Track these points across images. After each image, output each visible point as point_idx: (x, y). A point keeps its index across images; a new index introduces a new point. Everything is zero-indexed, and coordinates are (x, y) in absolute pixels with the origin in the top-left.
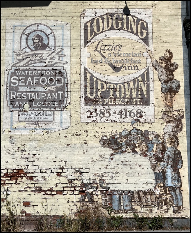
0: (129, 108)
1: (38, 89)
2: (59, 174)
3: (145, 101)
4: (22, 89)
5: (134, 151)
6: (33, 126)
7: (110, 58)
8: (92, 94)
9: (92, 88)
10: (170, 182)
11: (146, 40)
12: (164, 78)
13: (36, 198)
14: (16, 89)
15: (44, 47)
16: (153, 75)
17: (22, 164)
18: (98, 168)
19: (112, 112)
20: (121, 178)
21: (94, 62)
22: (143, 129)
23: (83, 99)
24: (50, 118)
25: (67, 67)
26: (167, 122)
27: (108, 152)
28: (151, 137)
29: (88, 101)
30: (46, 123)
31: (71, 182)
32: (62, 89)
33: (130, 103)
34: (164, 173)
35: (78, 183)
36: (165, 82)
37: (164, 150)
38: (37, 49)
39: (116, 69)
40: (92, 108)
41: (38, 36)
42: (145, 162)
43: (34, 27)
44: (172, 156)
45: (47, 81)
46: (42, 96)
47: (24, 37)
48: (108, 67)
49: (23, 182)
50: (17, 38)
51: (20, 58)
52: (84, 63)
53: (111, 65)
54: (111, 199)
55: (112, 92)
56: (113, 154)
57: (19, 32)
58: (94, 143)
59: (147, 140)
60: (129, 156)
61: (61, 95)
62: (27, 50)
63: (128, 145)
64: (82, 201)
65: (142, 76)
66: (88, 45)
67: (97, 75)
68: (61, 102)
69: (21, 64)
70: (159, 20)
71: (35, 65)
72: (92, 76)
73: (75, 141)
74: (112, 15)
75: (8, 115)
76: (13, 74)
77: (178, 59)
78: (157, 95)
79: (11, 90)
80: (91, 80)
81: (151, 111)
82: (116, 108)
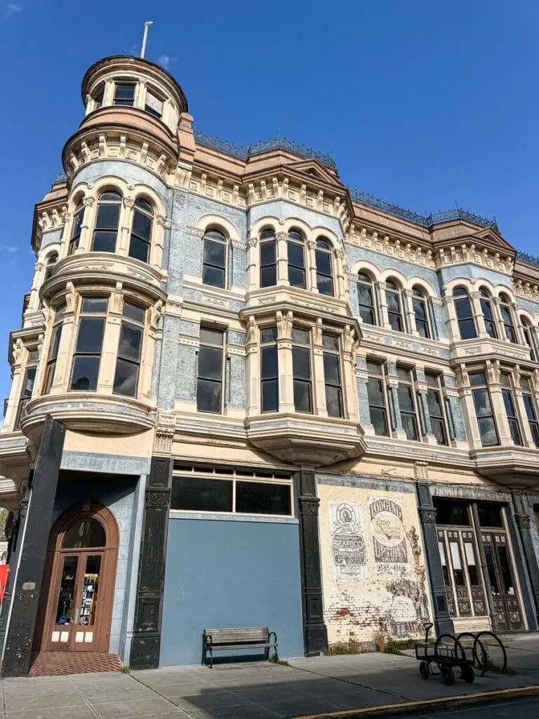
0: (398, 564)
1: (350, 550)
3: (405, 560)
4: (341, 550)
7: (385, 530)
8: (378, 554)
9: (378, 550)
10: (424, 615)
11: (401, 519)
12: (413, 545)
13: (356, 629)
14: (338, 549)
15: (350, 520)
16: (408, 542)
17: (345, 604)
18: (386, 607)
19: (390, 567)
20: (399, 613)
21: (377, 532)
22: (407, 579)
23: (374, 558)
24: (358, 571)
25: (364, 535)
26: (418, 574)
27: (391, 595)
29: (377, 559)
30: (356, 574)
31: (374, 617)
32: (362, 551)
33: (398, 561)
34: (420, 609)
35: (378, 617)
36: (414, 547)
38: (346, 521)
39: (389, 538)
40: (379, 564)
41: (346, 512)
42: (410, 601)
43: (343, 506)
45: (354, 544)
46: (352, 555)
47: (338, 512)
50: (335, 513)
51: (337, 527)
52: (372, 533)
54: (396, 628)
55: (388, 553)
58: (383, 589)
60: (401, 598)
61: (362, 554)
62: (340, 521)
65: (402, 542)
66: (373, 520)
67: (379, 541)
69: (338, 532)
70: (406, 506)
71: (346, 533)
74: (383, 501)
75: (335, 568)
76: (335, 539)
77: (419, 532)
78: (410, 556)
79: (335, 550)
80: (377, 544)
81: (409, 567)
82: (392, 565)
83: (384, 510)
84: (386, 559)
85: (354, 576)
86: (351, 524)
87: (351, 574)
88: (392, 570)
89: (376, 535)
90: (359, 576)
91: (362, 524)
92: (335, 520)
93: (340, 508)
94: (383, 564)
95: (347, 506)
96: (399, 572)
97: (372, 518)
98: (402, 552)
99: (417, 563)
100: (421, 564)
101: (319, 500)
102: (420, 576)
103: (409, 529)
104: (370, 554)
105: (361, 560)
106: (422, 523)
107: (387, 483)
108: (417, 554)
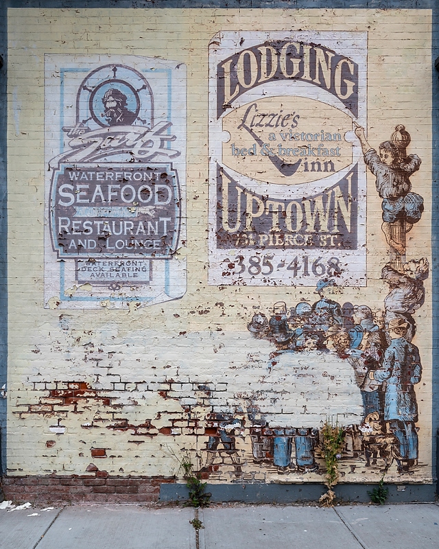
0: (314, 254)
1: (117, 212)
2: (164, 394)
3: (347, 241)
4: (82, 212)
5: (321, 347)
6: (107, 293)
7: (273, 145)
8: (232, 223)
9: (232, 211)
10: (393, 412)
11: (351, 104)
12: (389, 190)
13: (117, 441)
14: (69, 212)
15: (129, 118)
16: (366, 182)
17: (86, 372)
18: (246, 382)
19: (275, 263)
20: (292, 402)
21: (239, 152)
22: (341, 300)
23: (213, 235)
24: (143, 276)
25: (179, 163)
26: (393, 286)
27: (266, 348)
28: (358, 317)
29: (224, 239)
30: (135, 285)
31: (188, 410)
32: (168, 212)
33: (314, 243)
34: (381, 393)
35: (202, 413)
36: (392, 199)
37: (383, 345)
38: (113, 123)
39: (286, 168)
40: (232, 253)
41: (116, 94)
42: (344, 371)
43: (108, 74)
44: (400, 357)
45: (136, 194)
46: (125, 228)
47: (85, 95)
48: (269, 165)
49: (91, 408)
50: (70, 99)
51: (77, 142)
52: (216, 155)
53: (275, 160)
54: (272, 446)
55: (275, 219)
56: (276, 354)
57: (73, 84)
58: (237, 329)
59: (350, 323)
60: (310, 358)
61: (165, 224)
62: (92, 124)
63: (308, 333)
64: (211, 448)
65: (343, 184)
66: (225, 114)
67: (242, 181)
68: (166, 240)
69: (80, 156)
70: (382, 59)
71: (109, 159)
72: (233, 185)
73: (198, 325)
74: (278, 45)
76: (64, 178)
77: (423, 147)
78: (371, 226)
79: (60, 211)
80: (231, 192)
81: (360, 263)
82: (285, 256)
83: (278, 77)
84: (263, 239)
85: (126, 291)
86: (131, 132)
87: (115, 286)
88: (284, 275)
91: (178, 129)
92: (69, 119)
93: (92, 82)
94: (247, 254)
95: (121, 74)
96: (312, 281)
97: (222, 107)
98: (334, 213)
100: (411, 255)
103: (381, 134)
104: (198, 221)
105: (165, 245)
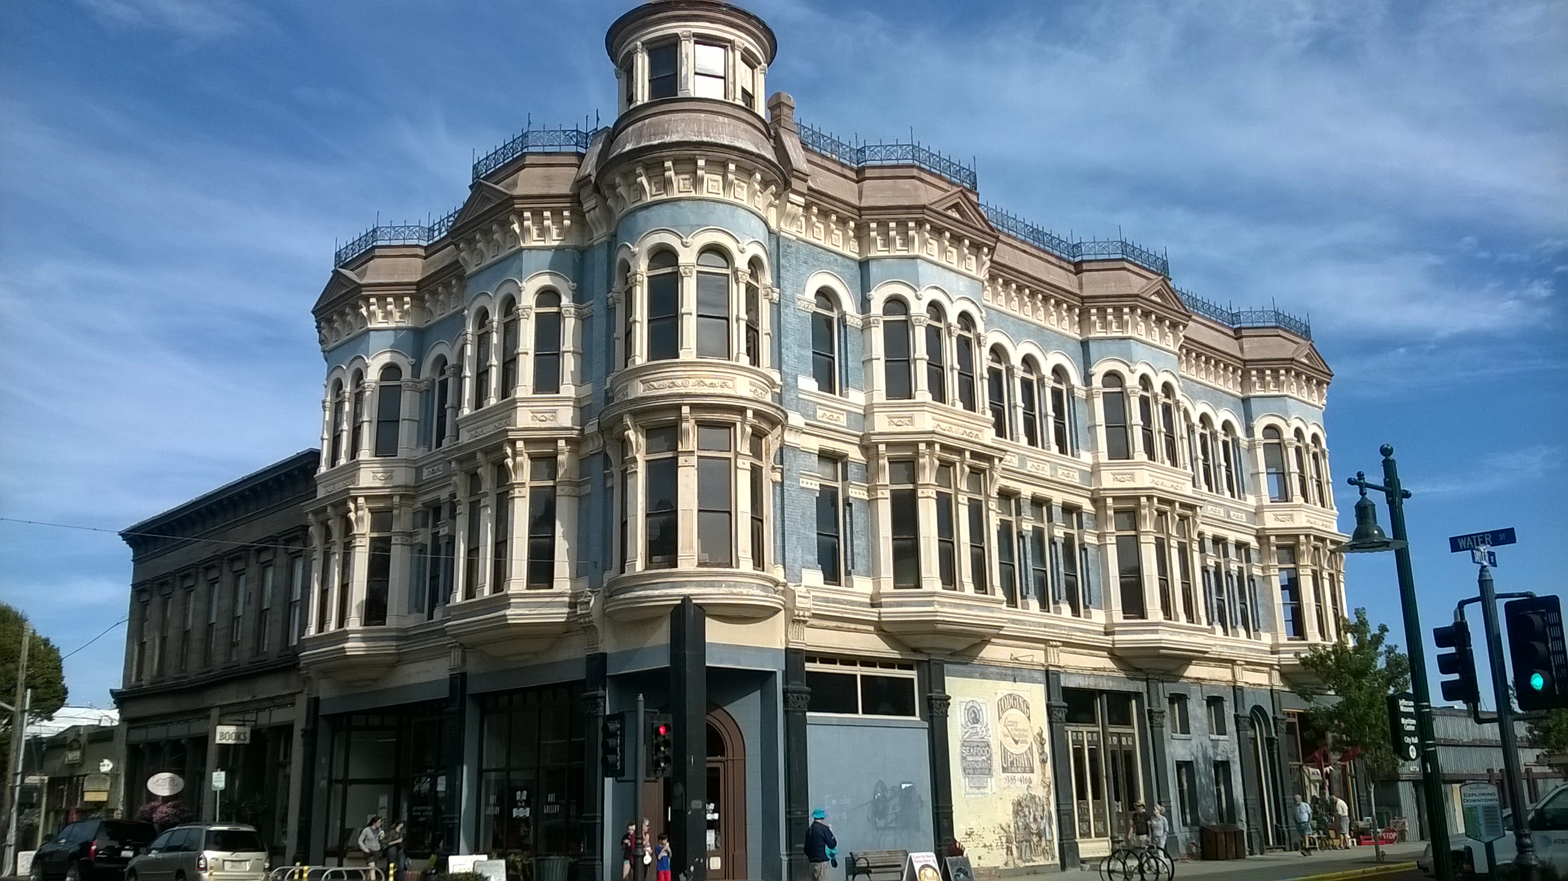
0: (1025, 775)
3: (1032, 771)
10: (1048, 836)
11: (1029, 718)
12: (1040, 750)
15: (978, 721)
26: (1044, 788)
33: (1025, 772)
34: (1044, 830)
36: (1041, 754)
38: (974, 723)
39: (1016, 742)
41: (974, 711)
74: (1011, 695)
75: (963, 780)
76: (963, 745)
77: (1046, 735)
78: (1037, 764)
79: (964, 758)
80: (1005, 751)
81: (1036, 777)
82: (1018, 776)
83: (1012, 707)
84: (1013, 769)
85: (981, 790)
86: (978, 726)
87: (979, 788)
88: (1018, 783)
89: (1003, 739)
90: (986, 791)
91: (989, 727)
92: (963, 722)
93: (968, 708)
94: (1010, 775)
95: (975, 704)
96: (1026, 786)
97: (999, 719)
98: (1028, 759)
99: (1044, 774)
100: (1047, 776)
101: (949, 698)
102: (1047, 789)
103: (1037, 731)
104: (997, 763)
105: (988, 771)
106: (1050, 723)
107: (1014, 673)
108: (1044, 762)
